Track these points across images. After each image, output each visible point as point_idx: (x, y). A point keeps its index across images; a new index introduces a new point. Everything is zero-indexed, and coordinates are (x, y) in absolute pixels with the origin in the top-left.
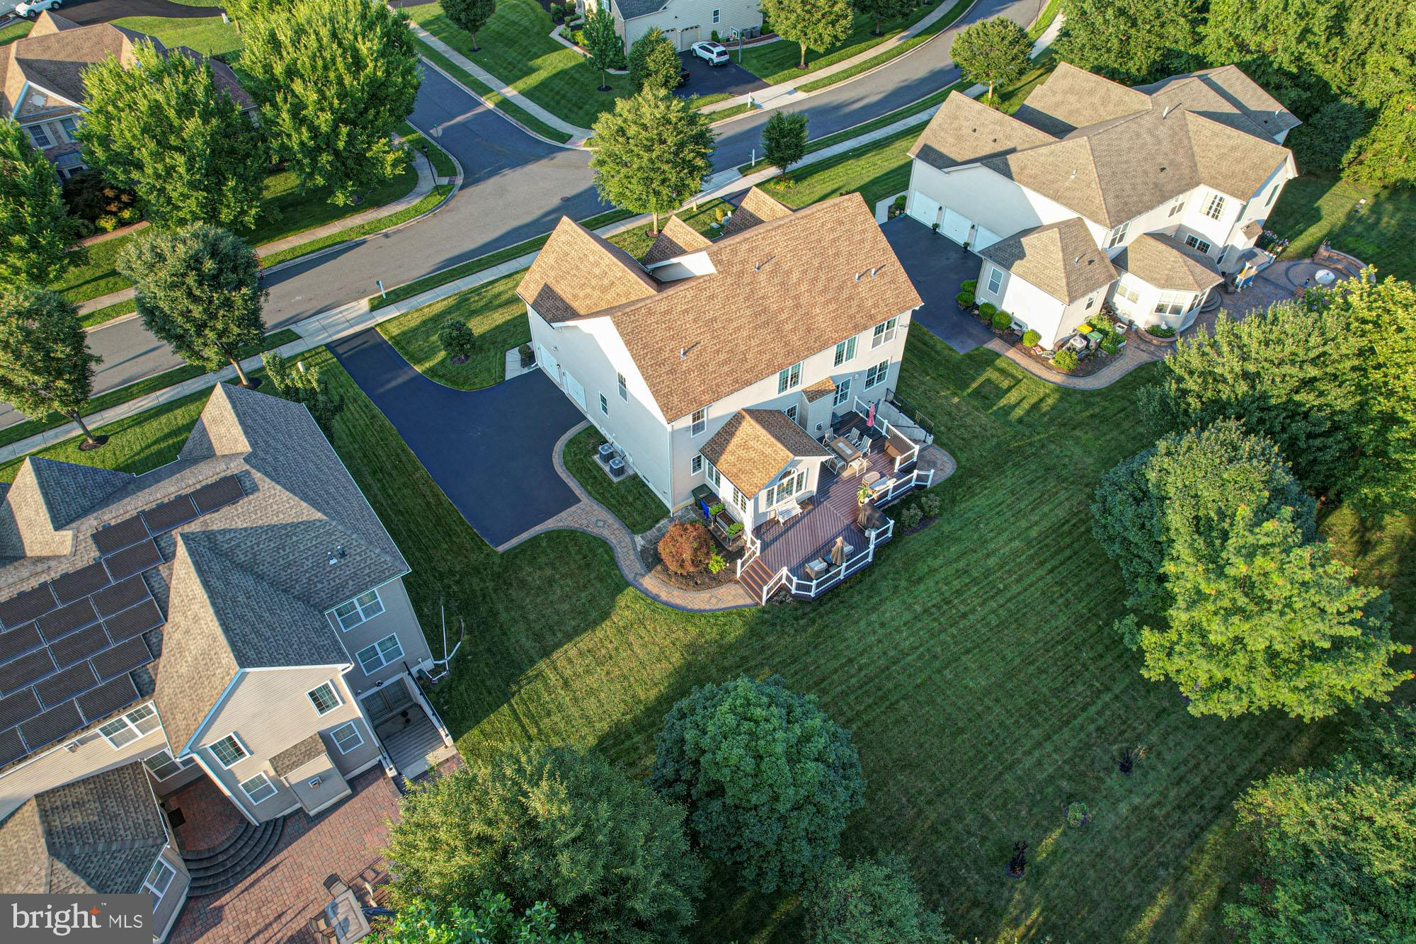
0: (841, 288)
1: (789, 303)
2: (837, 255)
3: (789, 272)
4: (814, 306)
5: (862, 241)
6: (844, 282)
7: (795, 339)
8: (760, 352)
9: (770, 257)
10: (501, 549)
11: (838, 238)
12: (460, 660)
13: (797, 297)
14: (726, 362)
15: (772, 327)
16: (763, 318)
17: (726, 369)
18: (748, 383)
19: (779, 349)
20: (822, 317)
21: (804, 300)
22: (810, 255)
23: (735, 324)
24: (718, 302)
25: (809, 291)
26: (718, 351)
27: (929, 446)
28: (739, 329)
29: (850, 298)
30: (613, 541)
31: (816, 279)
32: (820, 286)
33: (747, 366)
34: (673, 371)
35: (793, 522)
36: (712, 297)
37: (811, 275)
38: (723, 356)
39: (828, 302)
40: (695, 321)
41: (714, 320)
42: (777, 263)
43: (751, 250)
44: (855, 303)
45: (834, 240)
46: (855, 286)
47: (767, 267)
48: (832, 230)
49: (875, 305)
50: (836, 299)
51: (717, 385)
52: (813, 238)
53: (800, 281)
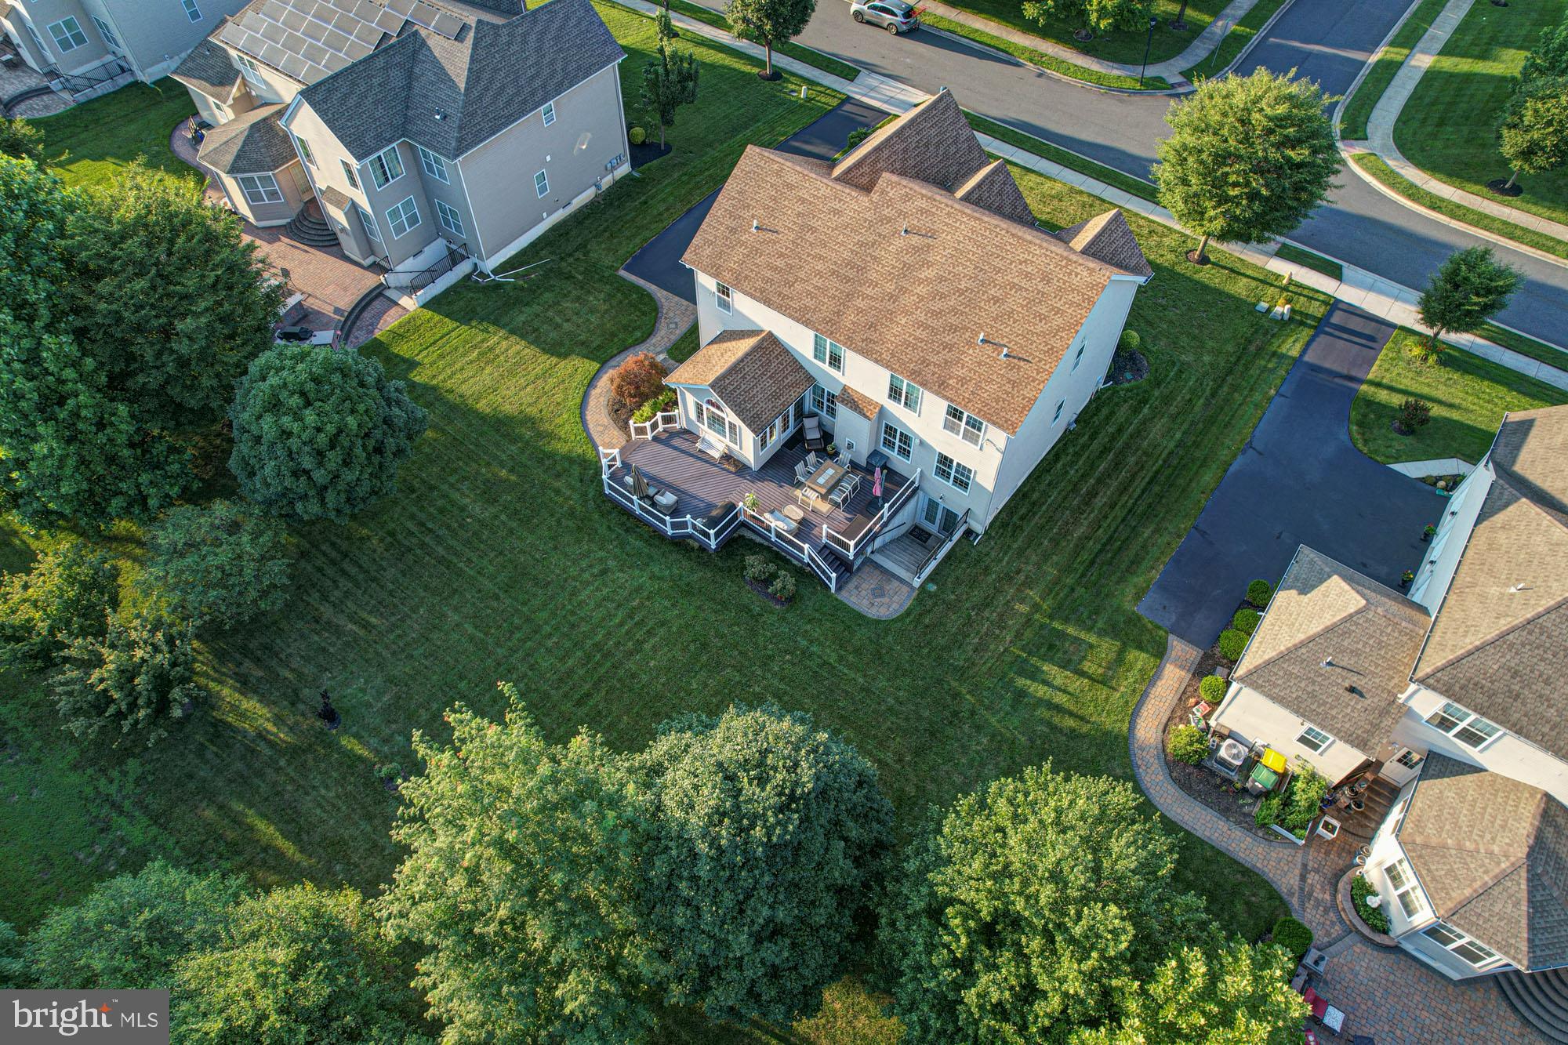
0: (954, 329)
1: (890, 287)
2: (996, 300)
3: (928, 264)
4: (906, 313)
5: (1042, 318)
6: (966, 329)
7: (849, 318)
8: (809, 294)
9: (932, 234)
10: (622, 273)
11: (1021, 288)
12: (498, 286)
13: (903, 290)
14: (776, 269)
15: (848, 287)
16: (851, 274)
17: (769, 274)
18: (767, 302)
19: (828, 307)
20: (899, 329)
21: (907, 300)
22: (970, 271)
23: (823, 252)
24: (837, 220)
25: (921, 298)
26: (782, 255)
27: (910, 585)
28: (821, 258)
29: (948, 347)
30: (654, 340)
31: (942, 296)
32: (937, 306)
33: (786, 291)
34: (733, 231)
35: (702, 457)
36: (836, 212)
37: (944, 288)
38: (779, 263)
39: (922, 325)
40: (799, 215)
41: (813, 230)
42: (929, 246)
43: (923, 211)
44: (946, 355)
45: (1013, 286)
46: (970, 344)
47: (915, 240)
48: (1028, 276)
49: (963, 381)
50: (934, 332)
51: (746, 277)
52: (996, 262)
53: (928, 281)
